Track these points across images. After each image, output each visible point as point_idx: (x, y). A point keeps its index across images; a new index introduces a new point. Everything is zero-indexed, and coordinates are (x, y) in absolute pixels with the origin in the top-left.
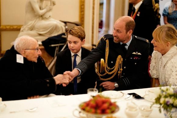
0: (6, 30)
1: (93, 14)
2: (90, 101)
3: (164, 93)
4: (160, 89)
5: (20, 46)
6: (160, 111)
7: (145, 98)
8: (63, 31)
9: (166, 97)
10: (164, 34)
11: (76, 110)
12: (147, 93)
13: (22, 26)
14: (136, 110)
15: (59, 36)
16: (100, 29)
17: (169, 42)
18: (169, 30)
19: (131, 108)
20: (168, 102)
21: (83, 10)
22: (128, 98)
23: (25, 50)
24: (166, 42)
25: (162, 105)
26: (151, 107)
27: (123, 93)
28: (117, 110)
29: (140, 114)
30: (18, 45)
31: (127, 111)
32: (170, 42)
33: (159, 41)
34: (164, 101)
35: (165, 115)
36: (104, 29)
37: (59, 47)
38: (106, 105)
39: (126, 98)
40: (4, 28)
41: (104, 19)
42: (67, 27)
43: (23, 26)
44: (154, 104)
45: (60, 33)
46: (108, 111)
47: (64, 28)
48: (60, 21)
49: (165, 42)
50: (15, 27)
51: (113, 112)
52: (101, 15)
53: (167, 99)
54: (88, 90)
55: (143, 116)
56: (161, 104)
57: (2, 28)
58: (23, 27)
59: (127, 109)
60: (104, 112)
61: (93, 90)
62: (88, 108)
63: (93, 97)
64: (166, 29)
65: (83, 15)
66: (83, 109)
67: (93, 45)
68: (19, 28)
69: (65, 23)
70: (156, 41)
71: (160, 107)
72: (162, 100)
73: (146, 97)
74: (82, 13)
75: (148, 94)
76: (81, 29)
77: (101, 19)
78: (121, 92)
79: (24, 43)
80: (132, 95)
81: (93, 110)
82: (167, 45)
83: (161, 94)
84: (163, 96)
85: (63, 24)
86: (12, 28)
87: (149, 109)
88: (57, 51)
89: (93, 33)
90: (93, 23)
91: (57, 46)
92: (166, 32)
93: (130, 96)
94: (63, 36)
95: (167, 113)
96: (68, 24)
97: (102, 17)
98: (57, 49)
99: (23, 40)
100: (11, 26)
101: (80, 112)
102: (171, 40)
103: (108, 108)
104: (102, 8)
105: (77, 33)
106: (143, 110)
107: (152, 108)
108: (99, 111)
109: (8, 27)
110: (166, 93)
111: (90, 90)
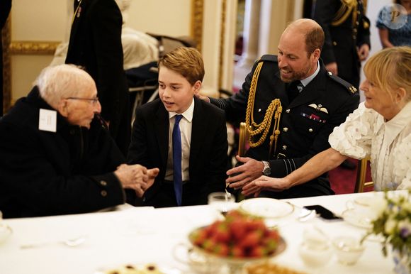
0: (23, 52)
1: (223, 19)
2: (217, 224)
3: (395, 209)
4: (386, 198)
5: (56, 90)
6: (385, 251)
7: (345, 219)
8: (152, 56)
9: (399, 218)
10: (393, 68)
11: (182, 244)
12: (351, 206)
13: (59, 43)
14: (326, 248)
15: (145, 68)
16: (237, 56)
17: (403, 89)
18: (404, 60)
19: (314, 243)
20: (404, 230)
21: (200, 10)
22: (305, 216)
23: (67, 99)
24: (398, 89)
25: (389, 239)
26: (362, 242)
27: (293, 206)
28: (280, 248)
29: (335, 258)
30: (52, 86)
31: (305, 249)
32: (405, 88)
33: (378, 85)
34: (396, 228)
35: (396, 262)
36: (246, 55)
37: (142, 93)
38: (255, 237)
39: (299, 218)
40: (19, 47)
41: (247, 35)
42: (162, 49)
43: (60, 45)
44: (369, 234)
45: (147, 61)
46: (261, 250)
47: (156, 51)
48: (147, 33)
49: (393, 89)
50: (44, 46)
51: (271, 253)
52: (239, 23)
53: (402, 225)
54: (211, 197)
55: (340, 262)
56: (386, 235)
57: (13, 47)
58: (62, 47)
59: (303, 244)
60: (248, 253)
61: (222, 198)
62: (209, 243)
63: (224, 213)
64: (398, 57)
65: (201, 21)
66: (199, 245)
67: (221, 91)
68: (52, 48)
69: (159, 38)
70: (372, 85)
71: (384, 243)
72: (390, 226)
73: (347, 217)
74: (199, 17)
75: (352, 209)
76: (193, 56)
77: (240, 33)
78: (289, 203)
79: (66, 83)
80: (314, 211)
81: (222, 248)
82: (399, 96)
83: (388, 212)
84: (391, 217)
85: (154, 41)
86: (36, 47)
87: (357, 247)
88: (138, 102)
89: (221, 63)
90: (222, 42)
91: (140, 92)
92: (398, 64)
93: (309, 211)
94: (153, 69)
95: (402, 256)
96: (164, 41)
97: (242, 30)
98: (139, 98)
99: (65, 76)
100: (34, 43)
101: (190, 251)
102: (408, 83)
103: (261, 244)
104: (243, 9)
105: (178, 64)
106: (341, 249)
107: (365, 243)
108: (237, 251)
109: (27, 46)
110: (400, 208)
111: (215, 197)
